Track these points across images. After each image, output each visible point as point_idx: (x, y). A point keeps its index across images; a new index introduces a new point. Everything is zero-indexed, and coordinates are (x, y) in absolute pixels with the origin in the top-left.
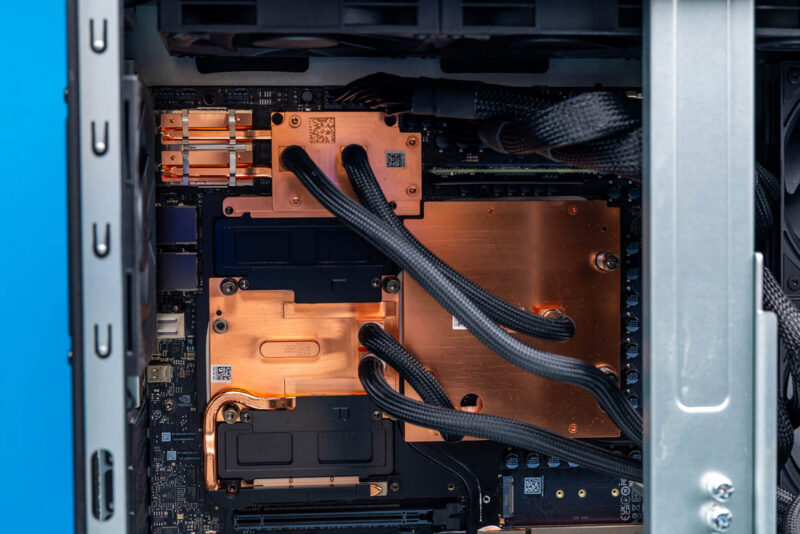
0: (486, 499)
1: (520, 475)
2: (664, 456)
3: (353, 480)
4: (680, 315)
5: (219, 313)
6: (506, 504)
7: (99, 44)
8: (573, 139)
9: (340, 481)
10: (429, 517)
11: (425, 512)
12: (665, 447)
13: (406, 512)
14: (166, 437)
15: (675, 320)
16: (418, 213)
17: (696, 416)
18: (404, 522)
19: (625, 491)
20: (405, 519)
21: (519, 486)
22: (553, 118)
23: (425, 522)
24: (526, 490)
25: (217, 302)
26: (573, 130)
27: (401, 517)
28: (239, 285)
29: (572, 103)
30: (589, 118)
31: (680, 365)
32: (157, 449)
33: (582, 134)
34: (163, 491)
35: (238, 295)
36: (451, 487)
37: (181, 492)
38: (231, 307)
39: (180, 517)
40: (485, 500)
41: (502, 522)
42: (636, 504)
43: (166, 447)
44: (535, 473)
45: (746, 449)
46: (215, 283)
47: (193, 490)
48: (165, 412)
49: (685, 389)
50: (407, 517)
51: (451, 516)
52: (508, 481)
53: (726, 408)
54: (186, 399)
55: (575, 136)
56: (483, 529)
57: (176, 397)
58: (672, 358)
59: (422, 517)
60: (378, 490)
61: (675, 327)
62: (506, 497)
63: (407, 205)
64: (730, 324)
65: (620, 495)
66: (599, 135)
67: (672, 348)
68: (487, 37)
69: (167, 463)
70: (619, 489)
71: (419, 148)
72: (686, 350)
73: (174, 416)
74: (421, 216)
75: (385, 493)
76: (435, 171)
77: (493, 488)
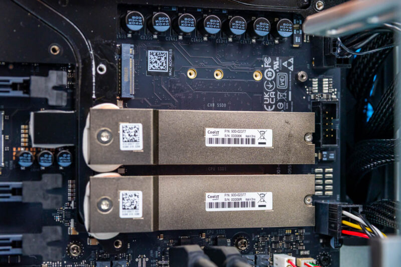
0: (101, 70)
11: (19, 80)
19: (269, 74)
21: (141, 61)
23: (19, 94)
24: (150, 66)
36: (54, 50)
40: (99, 69)
42: (282, 91)
51: (55, 88)
52: (128, 50)
59: (14, 86)
62: (125, 70)
65: (263, 79)
70: (263, 72)
77: (109, 55)
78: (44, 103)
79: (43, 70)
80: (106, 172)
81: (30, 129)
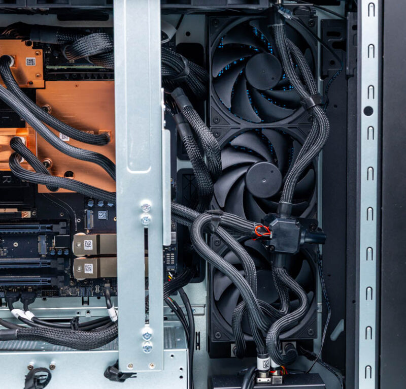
1: (95, 209)
2: (122, 192)
3: (15, 210)
4: (129, 131)
6: (89, 223)
8: (90, 53)
9: (8, 210)
11: (49, 226)
12: (122, 188)
13: (41, 225)
15: (126, 133)
16: (43, 87)
17: (136, 175)
18: (39, 231)
20: (40, 229)
21: (96, 215)
22: (82, 44)
23: (49, 230)
24: (99, 217)
26: (90, 49)
27: (38, 228)
29: (90, 37)
30: (97, 44)
31: (129, 153)
33: (93, 51)
36: (62, 214)
40: (78, 220)
41: (88, 231)
44: (103, 209)
45: (158, 190)
49: (131, 163)
50: (41, 228)
51: (62, 228)
52: (90, 212)
53: (150, 172)
55: (91, 52)
56: (77, 234)
58: (125, 150)
59: (48, 228)
60: (27, 214)
61: (126, 136)
62: (89, 220)
63: (38, 82)
64: (151, 135)
66: (101, 51)
67: (125, 145)
68: (48, 9)
71: (41, 56)
72: (132, 146)
74: (44, 88)
75: (29, 217)
76: (48, 67)
77: (82, 215)
79: (57, 222)
80: (81, 257)
81: (54, 241)
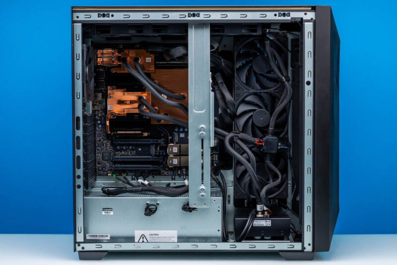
1: (179, 132)
2: (191, 121)
3: (140, 132)
4: (195, 93)
5: (110, 94)
6: (175, 139)
7: (78, 39)
8: (177, 56)
9: (137, 132)
10: (157, 141)
13: (152, 140)
14: (99, 122)
16: (154, 72)
17: (198, 113)
18: (152, 142)
21: (179, 135)
22: (173, 51)
24: (181, 136)
25: (109, 92)
26: (177, 54)
28: (114, 88)
30: (180, 52)
31: (195, 103)
32: (97, 125)
33: (179, 55)
34: (98, 134)
35: (114, 91)
36: (162, 135)
37: (102, 134)
38: (113, 93)
39: (102, 140)
40: (170, 138)
41: (175, 143)
43: (99, 124)
44: (182, 132)
46: (109, 87)
47: (105, 134)
48: (99, 117)
49: (196, 108)
51: (162, 141)
52: (176, 134)
53: (204, 112)
54: (103, 113)
56: (170, 145)
57: (101, 113)
58: (193, 101)
59: (156, 141)
60: (146, 134)
61: (194, 95)
62: (175, 137)
64: (205, 94)
67: (193, 99)
68: (158, 35)
69: (99, 128)
71: (153, 57)
72: (196, 100)
73: (101, 117)
76: (157, 63)
77: (172, 135)
78: (160, 144)
79: (160, 138)
80: (171, 156)
81: (158, 148)
